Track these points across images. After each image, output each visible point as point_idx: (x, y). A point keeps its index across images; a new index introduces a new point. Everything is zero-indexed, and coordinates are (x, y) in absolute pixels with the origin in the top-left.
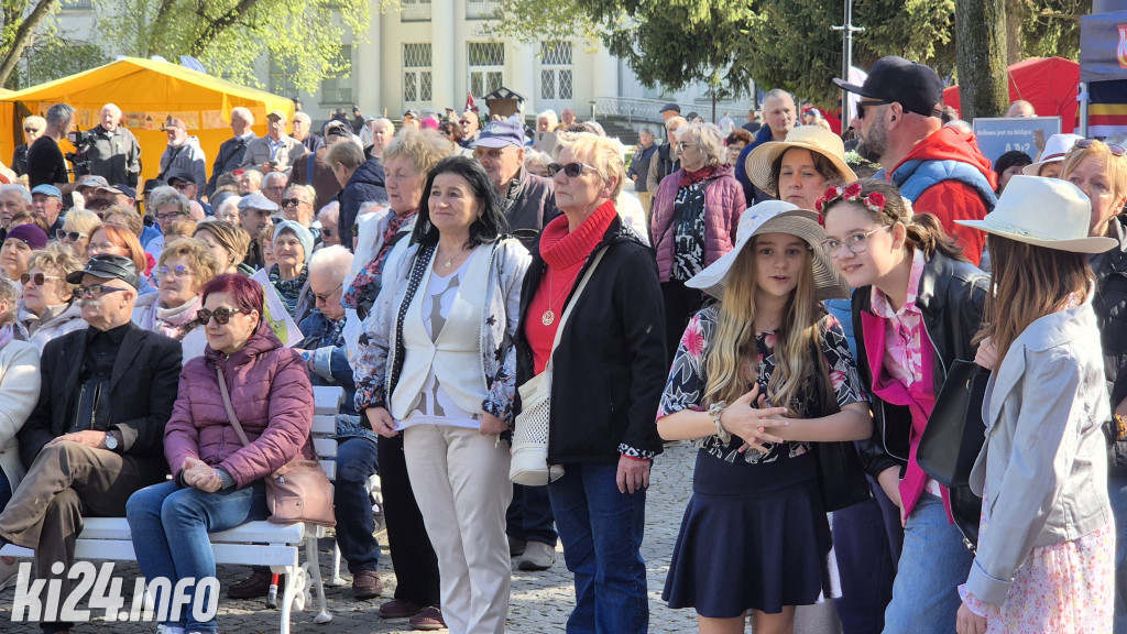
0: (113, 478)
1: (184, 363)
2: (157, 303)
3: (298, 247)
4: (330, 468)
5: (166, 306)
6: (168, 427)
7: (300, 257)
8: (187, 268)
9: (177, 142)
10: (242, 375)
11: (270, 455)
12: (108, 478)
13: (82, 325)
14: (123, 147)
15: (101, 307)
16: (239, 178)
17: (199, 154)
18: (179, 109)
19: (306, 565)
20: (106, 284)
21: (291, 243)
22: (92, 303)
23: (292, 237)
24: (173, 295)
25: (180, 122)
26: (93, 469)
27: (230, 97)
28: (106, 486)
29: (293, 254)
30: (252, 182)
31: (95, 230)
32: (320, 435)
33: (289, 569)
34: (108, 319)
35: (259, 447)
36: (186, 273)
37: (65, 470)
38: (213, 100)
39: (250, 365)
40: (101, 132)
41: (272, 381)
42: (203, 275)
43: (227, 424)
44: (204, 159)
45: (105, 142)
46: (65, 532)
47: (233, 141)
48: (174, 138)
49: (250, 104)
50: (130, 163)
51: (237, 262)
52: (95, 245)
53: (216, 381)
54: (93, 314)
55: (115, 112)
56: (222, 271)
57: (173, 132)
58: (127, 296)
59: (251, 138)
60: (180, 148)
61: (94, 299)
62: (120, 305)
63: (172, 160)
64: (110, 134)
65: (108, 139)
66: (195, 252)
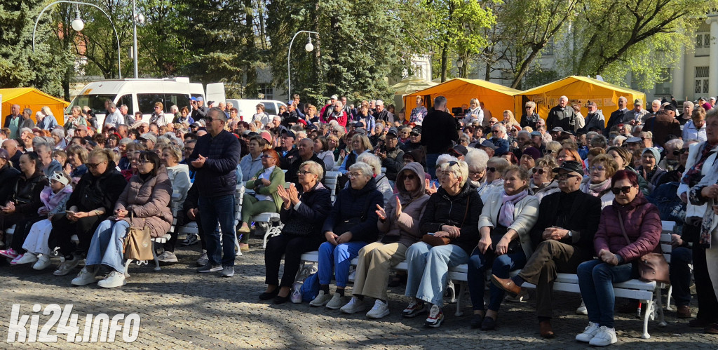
0: (570, 257)
1: (602, 208)
2: (589, 182)
3: (653, 159)
4: (668, 258)
5: (593, 183)
6: (596, 235)
7: (654, 164)
8: (603, 167)
9: (592, 112)
10: (630, 215)
11: (640, 248)
12: (568, 257)
13: (558, 190)
14: (569, 114)
15: (567, 183)
16: (621, 128)
17: (602, 117)
18: (593, 98)
19: (656, 300)
20: (570, 173)
21: (650, 157)
22: (563, 181)
23: (651, 155)
24: (596, 179)
25: (594, 103)
26: (562, 252)
27: (616, 92)
28: (567, 260)
29: (650, 162)
30: (627, 130)
31: (560, 150)
32: (664, 243)
33: (648, 301)
34: (570, 189)
35: (636, 245)
36: (603, 169)
37: (550, 252)
38: (609, 93)
39: (633, 211)
40: (559, 108)
41: (644, 217)
42: (610, 170)
43: (623, 236)
44: (604, 119)
45: (561, 112)
46: (549, 279)
47: (618, 111)
48: (591, 110)
49: (625, 95)
50: (571, 121)
51: (626, 165)
52: (560, 157)
53: (618, 216)
54: (563, 186)
55: (566, 99)
56: (620, 169)
57: (591, 108)
58: (579, 179)
59: (625, 110)
60: (594, 114)
61: (564, 180)
62: (576, 182)
63: (590, 120)
64: (563, 109)
65: (562, 111)
66: (607, 160)
